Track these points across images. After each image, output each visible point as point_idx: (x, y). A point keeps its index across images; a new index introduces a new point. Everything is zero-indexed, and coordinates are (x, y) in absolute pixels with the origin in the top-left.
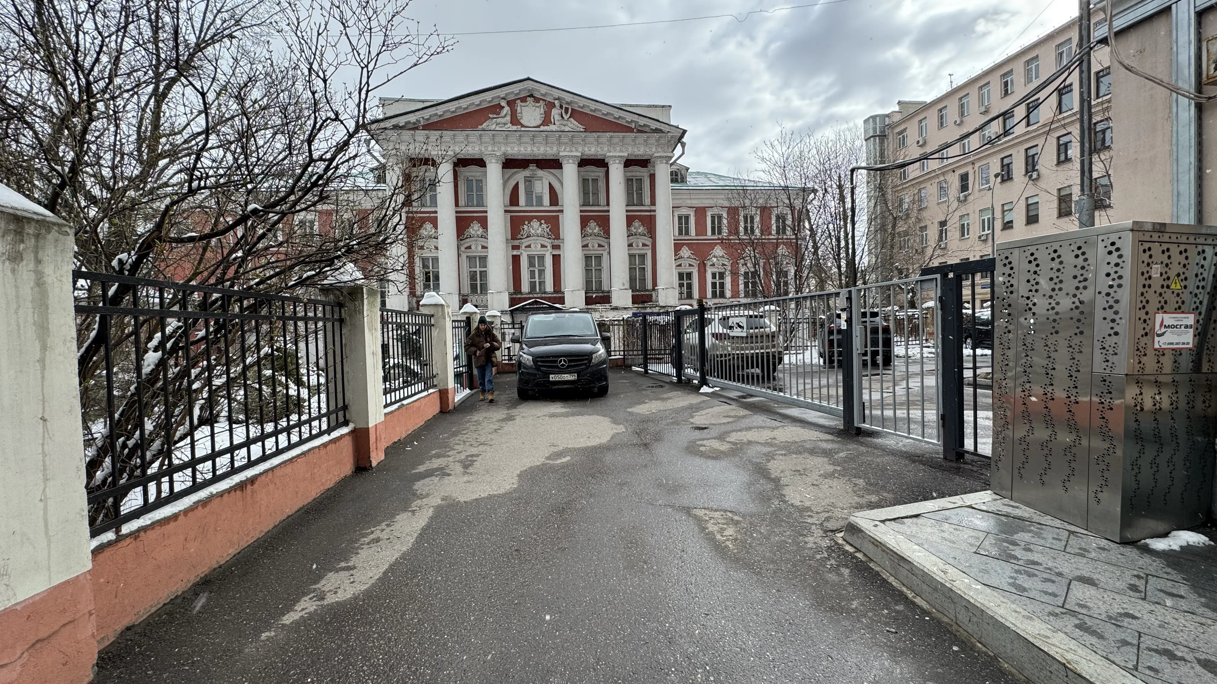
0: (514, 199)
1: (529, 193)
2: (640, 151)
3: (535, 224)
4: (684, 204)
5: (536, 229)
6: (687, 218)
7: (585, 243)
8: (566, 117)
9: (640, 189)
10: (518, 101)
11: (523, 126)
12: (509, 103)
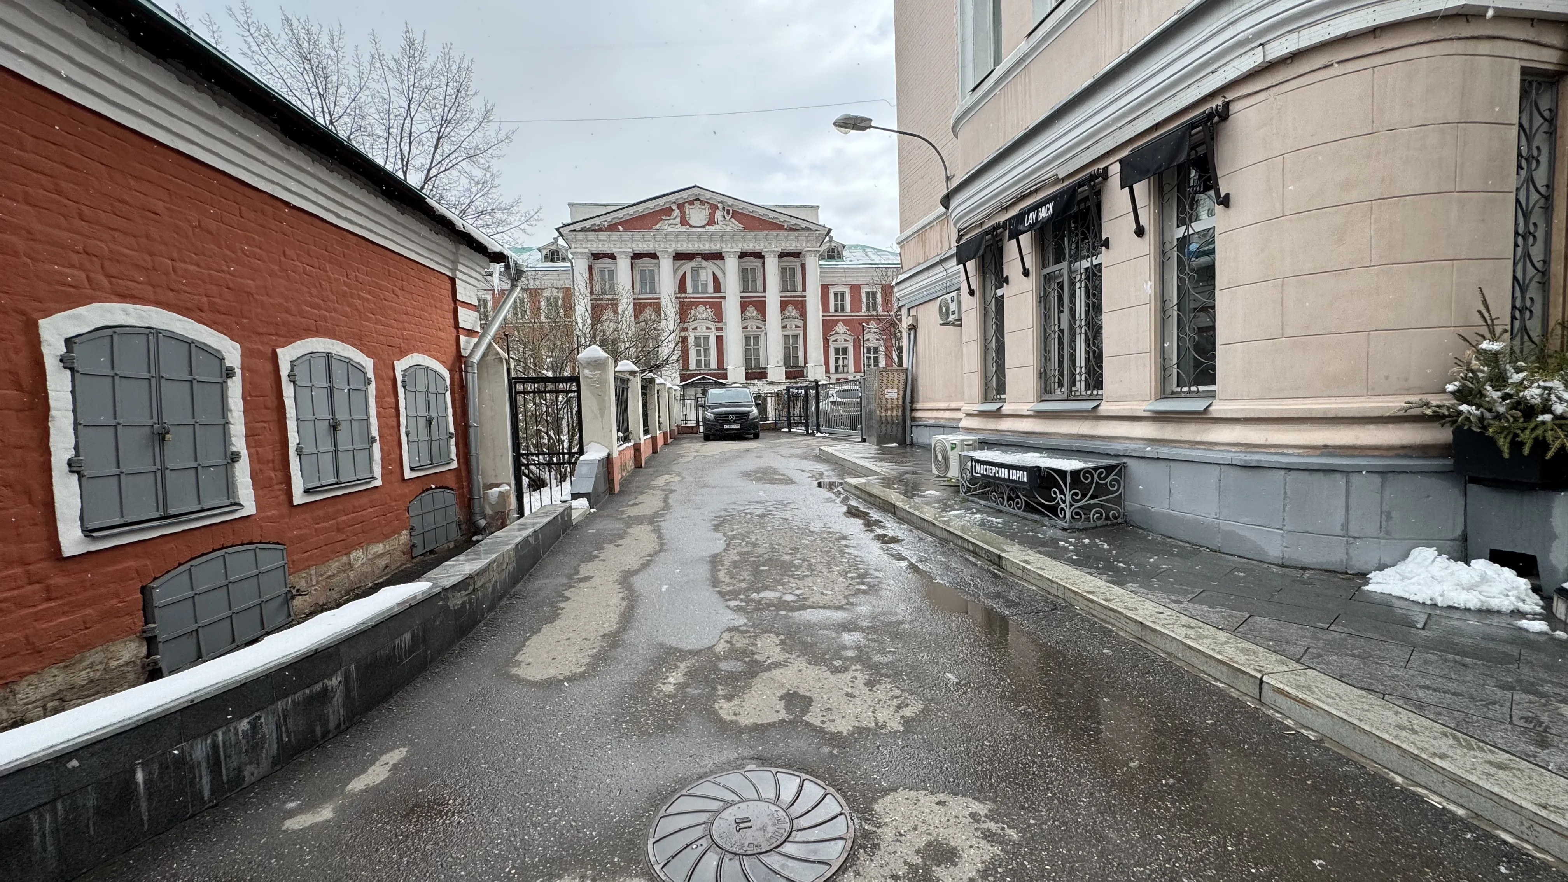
0: (682, 287)
1: (695, 281)
2: (792, 246)
3: (701, 308)
4: (839, 282)
5: (703, 313)
6: (843, 294)
7: (745, 325)
8: (728, 218)
9: (793, 276)
10: (687, 205)
11: (691, 226)
12: (679, 206)
